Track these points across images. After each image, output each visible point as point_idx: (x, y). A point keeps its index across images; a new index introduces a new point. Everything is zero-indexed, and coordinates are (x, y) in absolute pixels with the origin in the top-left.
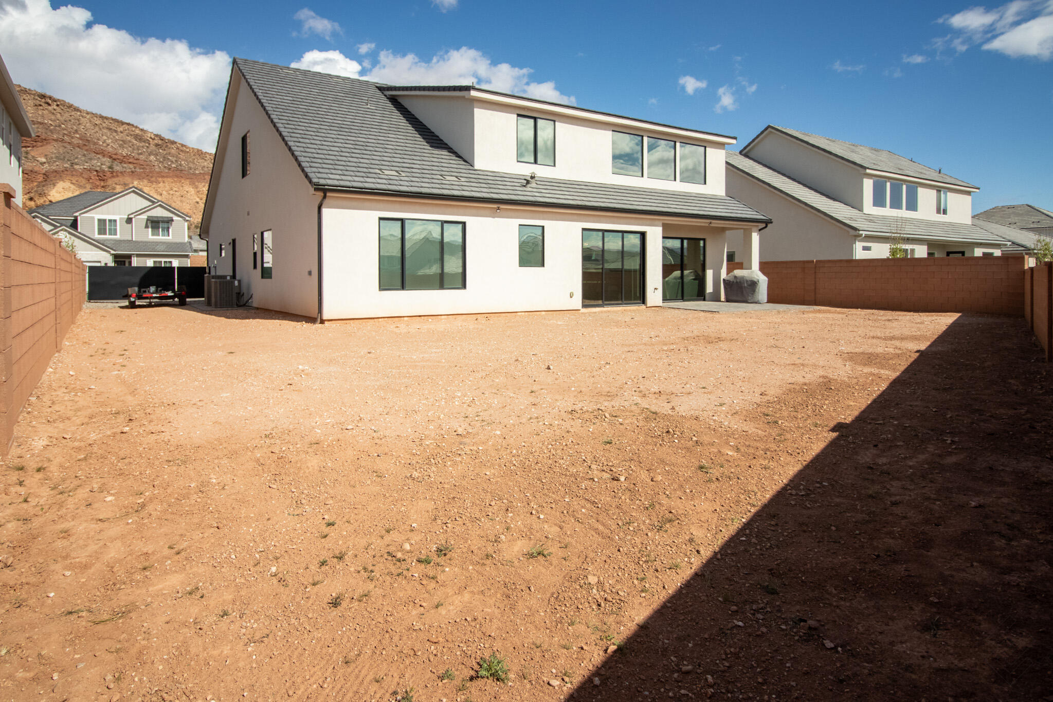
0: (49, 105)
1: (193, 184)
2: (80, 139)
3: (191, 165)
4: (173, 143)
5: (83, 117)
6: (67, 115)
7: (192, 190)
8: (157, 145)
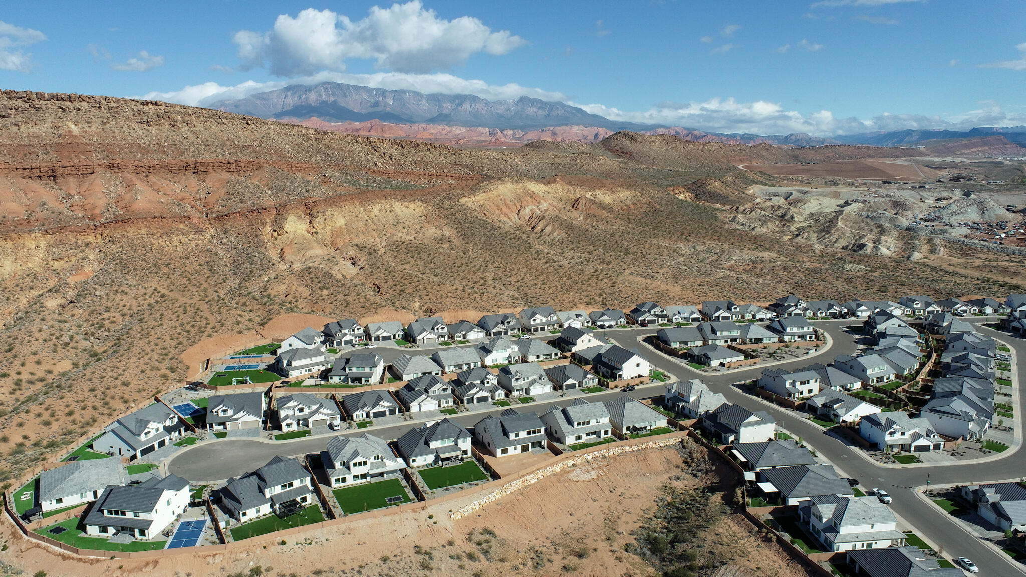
0: (249, 124)
1: (361, 203)
2: (274, 154)
3: (342, 153)
4: (326, 133)
5: (269, 128)
6: (260, 131)
7: (362, 210)
8: (316, 139)
